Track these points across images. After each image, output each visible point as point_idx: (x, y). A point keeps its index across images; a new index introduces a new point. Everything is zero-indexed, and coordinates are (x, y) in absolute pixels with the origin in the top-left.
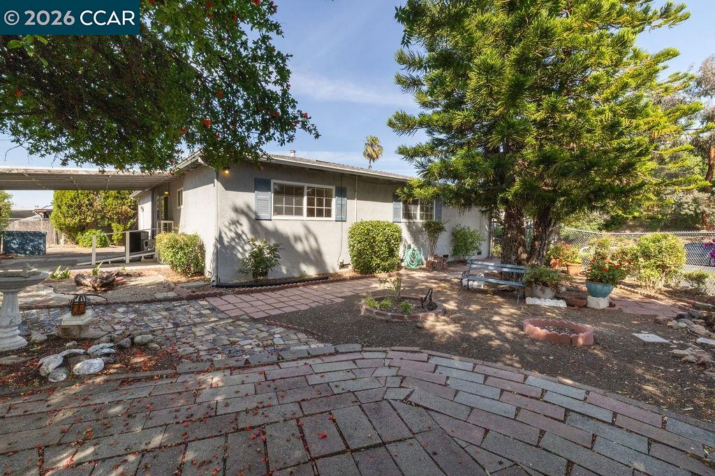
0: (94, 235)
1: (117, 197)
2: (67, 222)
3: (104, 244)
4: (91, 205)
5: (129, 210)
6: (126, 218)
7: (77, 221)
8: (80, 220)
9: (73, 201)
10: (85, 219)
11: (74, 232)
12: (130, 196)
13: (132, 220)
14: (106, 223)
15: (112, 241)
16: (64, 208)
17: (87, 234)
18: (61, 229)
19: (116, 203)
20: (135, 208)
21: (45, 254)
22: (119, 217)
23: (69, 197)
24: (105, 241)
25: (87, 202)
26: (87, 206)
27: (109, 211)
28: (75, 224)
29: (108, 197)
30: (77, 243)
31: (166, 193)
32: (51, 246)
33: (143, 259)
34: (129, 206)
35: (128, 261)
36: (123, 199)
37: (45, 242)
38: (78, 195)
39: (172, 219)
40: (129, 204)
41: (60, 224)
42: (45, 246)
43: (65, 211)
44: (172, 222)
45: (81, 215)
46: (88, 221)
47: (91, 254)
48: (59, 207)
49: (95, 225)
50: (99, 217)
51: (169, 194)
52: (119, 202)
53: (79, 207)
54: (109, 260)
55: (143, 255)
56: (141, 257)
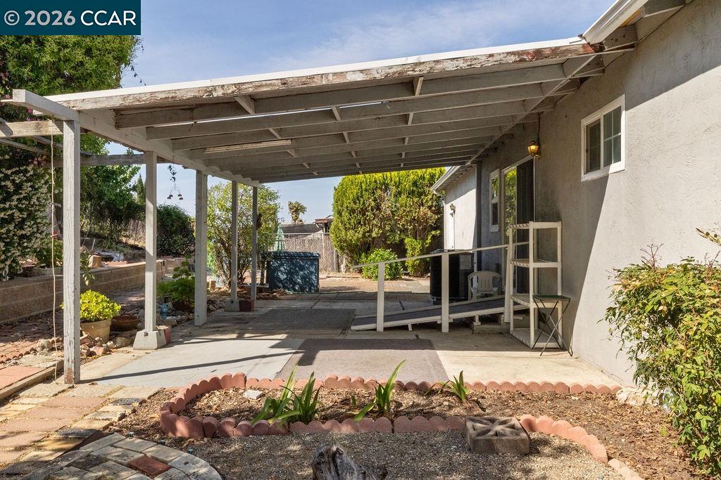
0: (381, 258)
1: (413, 191)
2: (349, 237)
3: (394, 275)
4: (378, 208)
5: (430, 214)
6: (425, 229)
7: (360, 236)
8: (364, 234)
9: (355, 203)
10: (370, 231)
11: (358, 251)
12: (431, 189)
13: (433, 232)
14: (397, 238)
15: (405, 268)
16: (345, 214)
17: (373, 256)
18: (341, 248)
19: (410, 202)
20: (439, 211)
21: (317, 290)
22: (414, 226)
23: (351, 196)
24: (396, 269)
25: (373, 204)
26: (372, 210)
27: (402, 217)
28: (358, 239)
29: (400, 193)
30: (360, 271)
31: (533, 147)
32: (331, 274)
33: (477, 323)
34: (430, 208)
35: (445, 328)
36: (420, 195)
37: (317, 270)
38: (362, 192)
39: (556, 217)
40: (430, 203)
41: (340, 241)
42: (318, 278)
43: (346, 219)
44: (557, 225)
45: (365, 225)
46: (374, 235)
47: (376, 294)
48: (340, 213)
49: (383, 241)
50: (388, 228)
51: (539, 152)
52: (416, 200)
53: (363, 212)
54: (409, 322)
55: (476, 313)
56: (472, 319)
